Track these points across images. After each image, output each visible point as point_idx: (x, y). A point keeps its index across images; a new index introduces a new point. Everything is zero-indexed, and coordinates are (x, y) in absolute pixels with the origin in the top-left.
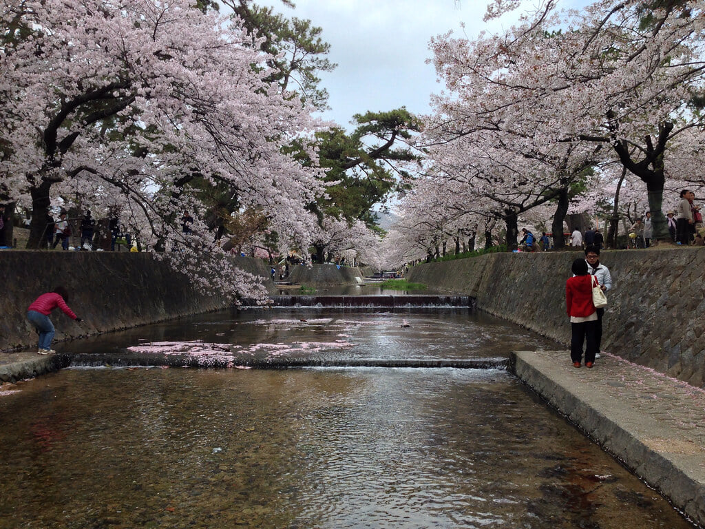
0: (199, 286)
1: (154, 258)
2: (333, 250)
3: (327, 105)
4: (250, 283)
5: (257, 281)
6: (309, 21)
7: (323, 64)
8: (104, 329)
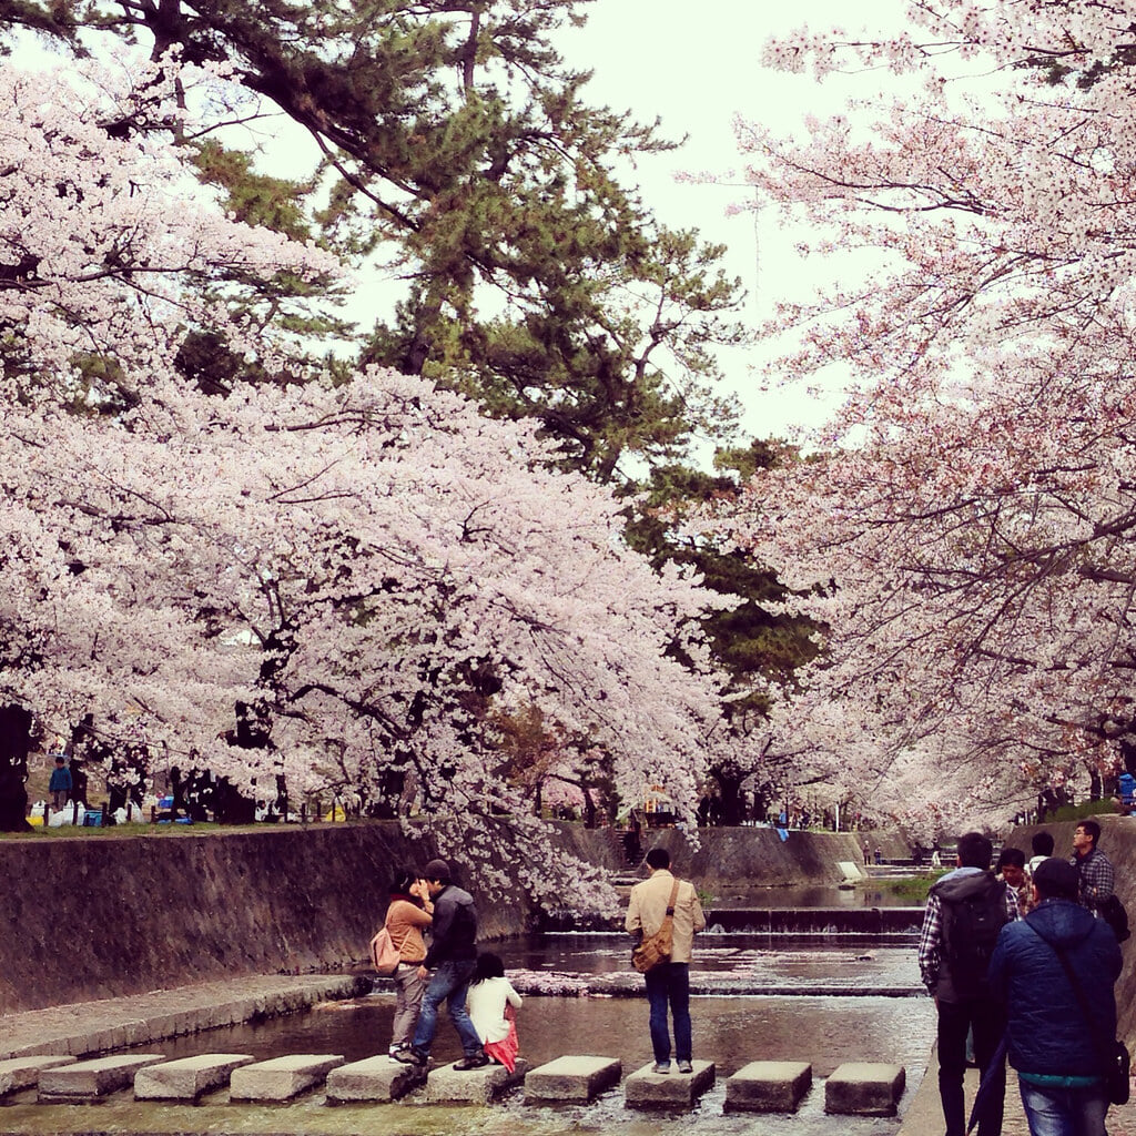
0: (488, 885)
1: (406, 834)
2: (766, 787)
3: (741, 428)
4: (590, 879)
5: (598, 876)
6: (696, 231)
7: (729, 333)
8: (358, 958)
